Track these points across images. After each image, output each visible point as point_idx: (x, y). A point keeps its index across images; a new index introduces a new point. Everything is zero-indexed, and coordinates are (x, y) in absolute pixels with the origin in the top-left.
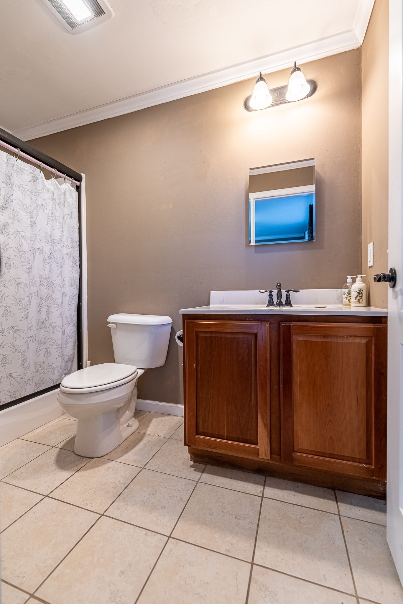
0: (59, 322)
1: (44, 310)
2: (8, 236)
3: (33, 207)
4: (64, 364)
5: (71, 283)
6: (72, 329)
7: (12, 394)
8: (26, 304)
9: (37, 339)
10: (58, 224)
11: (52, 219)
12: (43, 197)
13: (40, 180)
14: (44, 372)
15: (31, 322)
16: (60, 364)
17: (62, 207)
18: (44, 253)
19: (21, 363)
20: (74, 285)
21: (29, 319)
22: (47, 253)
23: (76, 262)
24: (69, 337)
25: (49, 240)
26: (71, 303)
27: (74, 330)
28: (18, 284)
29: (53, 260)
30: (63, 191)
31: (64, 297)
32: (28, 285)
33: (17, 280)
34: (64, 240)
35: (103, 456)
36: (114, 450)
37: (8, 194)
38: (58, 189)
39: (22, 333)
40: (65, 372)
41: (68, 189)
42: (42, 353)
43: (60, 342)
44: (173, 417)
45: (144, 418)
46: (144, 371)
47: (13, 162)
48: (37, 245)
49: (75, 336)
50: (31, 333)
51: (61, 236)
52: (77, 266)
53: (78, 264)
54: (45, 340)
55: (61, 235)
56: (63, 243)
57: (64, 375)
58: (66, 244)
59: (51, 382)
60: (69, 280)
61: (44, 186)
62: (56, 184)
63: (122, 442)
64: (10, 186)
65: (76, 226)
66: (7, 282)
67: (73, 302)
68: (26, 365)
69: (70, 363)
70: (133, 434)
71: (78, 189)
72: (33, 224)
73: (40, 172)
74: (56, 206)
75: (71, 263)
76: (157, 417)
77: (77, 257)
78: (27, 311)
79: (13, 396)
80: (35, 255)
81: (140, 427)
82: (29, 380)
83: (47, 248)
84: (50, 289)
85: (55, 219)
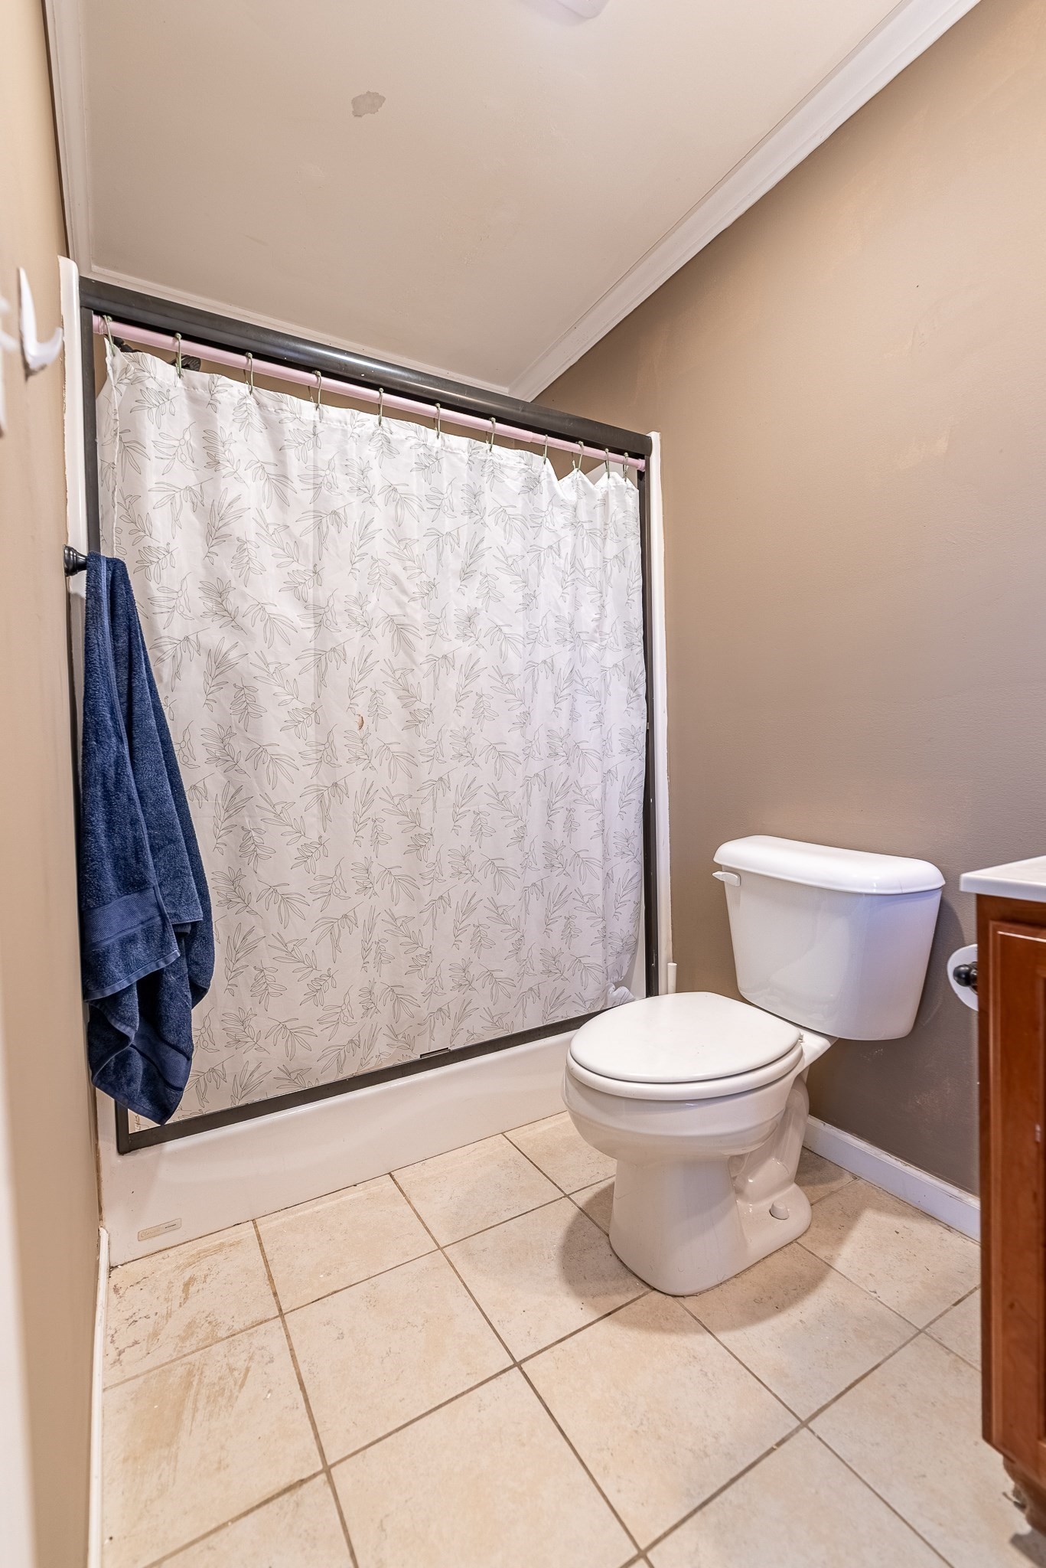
0: (597, 852)
1: (559, 818)
2: (477, 643)
3: (528, 558)
4: (611, 960)
5: (626, 744)
6: (630, 868)
7: (495, 1019)
8: (518, 806)
9: (546, 893)
10: (589, 589)
11: (574, 580)
12: (551, 527)
13: (544, 484)
14: (562, 977)
15: (532, 849)
16: (600, 961)
17: (599, 540)
18: (556, 671)
19: (511, 948)
20: (634, 750)
21: (527, 841)
22: (562, 671)
23: (637, 686)
24: (624, 890)
25: (568, 636)
26: (626, 799)
27: (636, 870)
28: (501, 756)
29: (580, 687)
30: (600, 496)
31: (609, 783)
32: (521, 758)
33: (499, 747)
34: (606, 629)
35: (683, 1296)
36: (718, 1286)
37: (474, 538)
38: (589, 493)
39: (511, 878)
40: (616, 978)
41: (613, 488)
42: (557, 927)
43: (599, 902)
44: (947, 1235)
45: (832, 1193)
46: (829, 1045)
47: (482, 456)
48: (541, 654)
49: (639, 887)
50: (532, 877)
51: (596, 620)
52: (639, 695)
53: (642, 691)
54: (563, 897)
55: (598, 616)
56: (603, 637)
57: (614, 986)
58: (613, 641)
59: (580, 1005)
60: (621, 737)
61: (554, 495)
62: (583, 482)
63: (748, 1269)
64: (478, 517)
65: (636, 584)
66: (478, 754)
67: (633, 796)
68: (523, 955)
69: (629, 956)
70: (786, 1249)
71: (642, 477)
72: (529, 601)
73: (545, 463)
74: (585, 542)
75: (624, 690)
76: (880, 1209)
77: (640, 671)
78: (520, 824)
79: (497, 1023)
80: (536, 678)
81: (813, 1229)
82: (531, 989)
83: (563, 658)
84: (572, 763)
85: (582, 577)
